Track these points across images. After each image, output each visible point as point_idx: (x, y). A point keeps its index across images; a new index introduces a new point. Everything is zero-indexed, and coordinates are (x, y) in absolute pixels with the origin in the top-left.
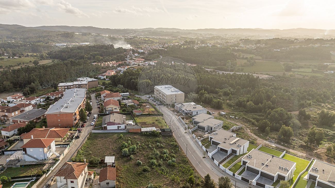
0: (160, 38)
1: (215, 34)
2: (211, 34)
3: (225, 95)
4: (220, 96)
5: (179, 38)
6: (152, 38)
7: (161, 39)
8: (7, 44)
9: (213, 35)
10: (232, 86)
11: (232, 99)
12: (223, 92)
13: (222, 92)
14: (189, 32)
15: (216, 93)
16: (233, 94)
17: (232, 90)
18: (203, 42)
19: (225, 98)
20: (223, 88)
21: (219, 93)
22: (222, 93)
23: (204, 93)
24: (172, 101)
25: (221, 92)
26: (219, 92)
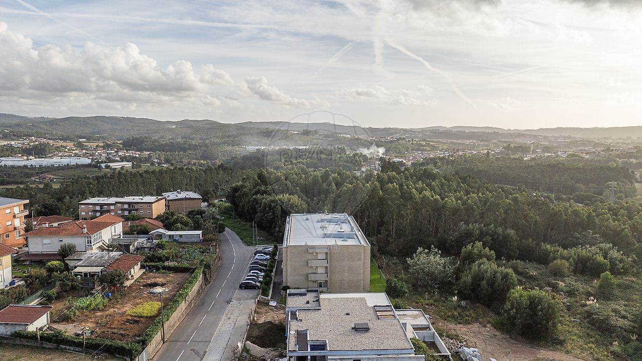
0: (452, 143)
1: (578, 136)
2: (569, 137)
3: (583, 273)
4: (558, 273)
5: (494, 143)
6: (435, 142)
7: (455, 144)
8: (170, 146)
9: (575, 138)
10: (616, 239)
11: (617, 292)
12: (571, 260)
13: (568, 259)
14: (520, 134)
15: (544, 259)
16: (620, 274)
17: (615, 254)
18: (546, 149)
19: (579, 285)
20: (574, 245)
21: (555, 262)
22: (567, 264)
23: (480, 256)
24: (307, 276)
25: (563, 258)
26: (555, 259)
